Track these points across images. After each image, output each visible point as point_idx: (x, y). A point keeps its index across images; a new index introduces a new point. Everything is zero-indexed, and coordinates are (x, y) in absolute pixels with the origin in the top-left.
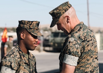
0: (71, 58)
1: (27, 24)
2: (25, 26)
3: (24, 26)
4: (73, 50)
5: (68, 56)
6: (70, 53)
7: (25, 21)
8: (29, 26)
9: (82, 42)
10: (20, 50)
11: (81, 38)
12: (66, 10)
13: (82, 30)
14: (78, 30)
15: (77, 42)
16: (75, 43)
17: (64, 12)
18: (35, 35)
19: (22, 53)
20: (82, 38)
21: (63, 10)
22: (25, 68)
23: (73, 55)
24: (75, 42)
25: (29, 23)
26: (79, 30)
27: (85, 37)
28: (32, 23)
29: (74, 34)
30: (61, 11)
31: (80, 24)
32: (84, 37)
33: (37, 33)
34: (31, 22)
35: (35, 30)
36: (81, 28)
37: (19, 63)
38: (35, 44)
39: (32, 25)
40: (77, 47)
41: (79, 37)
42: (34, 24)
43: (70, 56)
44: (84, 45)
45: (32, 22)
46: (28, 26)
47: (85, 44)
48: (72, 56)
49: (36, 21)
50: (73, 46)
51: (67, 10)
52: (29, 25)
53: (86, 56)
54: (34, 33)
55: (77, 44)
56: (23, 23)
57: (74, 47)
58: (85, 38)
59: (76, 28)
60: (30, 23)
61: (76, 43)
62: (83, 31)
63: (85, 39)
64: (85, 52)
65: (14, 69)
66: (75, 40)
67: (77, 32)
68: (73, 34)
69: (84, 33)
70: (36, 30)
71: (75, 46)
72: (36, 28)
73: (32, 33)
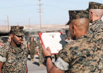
1: (13, 28)
3: (12, 30)
10: (10, 45)
19: (12, 46)
22: (12, 56)
33: (19, 34)
37: (7, 53)
38: (19, 41)
39: (16, 29)
72: (19, 31)
73: (16, 34)
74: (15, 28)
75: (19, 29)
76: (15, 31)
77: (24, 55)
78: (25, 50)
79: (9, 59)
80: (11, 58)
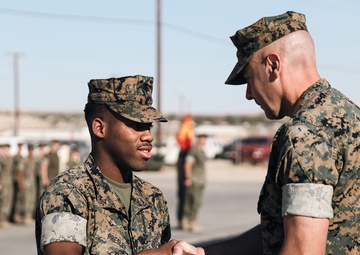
0: (312, 193)
1: (106, 89)
2: (104, 94)
3: (101, 97)
4: (311, 164)
5: (296, 187)
6: (303, 177)
7: (100, 82)
8: (115, 95)
9: (336, 135)
10: (95, 171)
11: (329, 122)
12: (278, 35)
13: (328, 100)
14: (314, 100)
15: (320, 135)
16: (314, 141)
17: (269, 39)
18: (136, 120)
19: (102, 178)
20: (334, 124)
21: (268, 31)
23: (313, 181)
24: (311, 136)
25: (112, 85)
26: (318, 102)
27: (342, 119)
28: (124, 84)
29: (304, 114)
30: (258, 34)
31: (317, 86)
32: (339, 121)
33: (143, 113)
34: (119, 79)
35: (136, 104)
36: (322, 96)
39: (123, 91)
40: (323, 153)
41: (324, 122)
42: (128, 86)
43: (303, 187)
44: (343, 145)
45: (123, 79)
46: (112, 95)
47: (346, 140)
48: (312, 184)
49: (135, 77)
50: (308, 149)
51: (281, 35)
52: (112, 91)
53: (355, 186)
54: (131, 115)
55: (319, 143)
56: (97, 87)
57: (314, 153)
58: (343, 121)
59: (306, 98)
60: (117, 85)
61: (317, 140)
62: (333, 102)
63: (343, 126)
64: (350, 171)
65: (80, 211)
66: (310, 131)
67: (312, 107)
68: (300, 114)
69: (337, 110)
70: (140, 103)
71: (316, 150)
72: (138, 98)
73: (126, 116)
74: (119, 88)
75: (138, 92)
76: (122, 102)
77: (156, 225)
78: (156, 202)
79: (99, 239)
80: (107, 233)
